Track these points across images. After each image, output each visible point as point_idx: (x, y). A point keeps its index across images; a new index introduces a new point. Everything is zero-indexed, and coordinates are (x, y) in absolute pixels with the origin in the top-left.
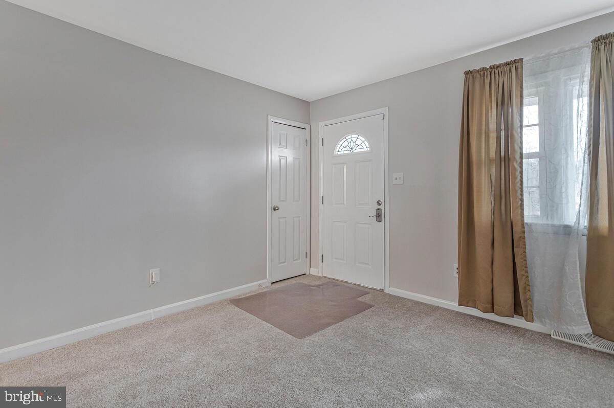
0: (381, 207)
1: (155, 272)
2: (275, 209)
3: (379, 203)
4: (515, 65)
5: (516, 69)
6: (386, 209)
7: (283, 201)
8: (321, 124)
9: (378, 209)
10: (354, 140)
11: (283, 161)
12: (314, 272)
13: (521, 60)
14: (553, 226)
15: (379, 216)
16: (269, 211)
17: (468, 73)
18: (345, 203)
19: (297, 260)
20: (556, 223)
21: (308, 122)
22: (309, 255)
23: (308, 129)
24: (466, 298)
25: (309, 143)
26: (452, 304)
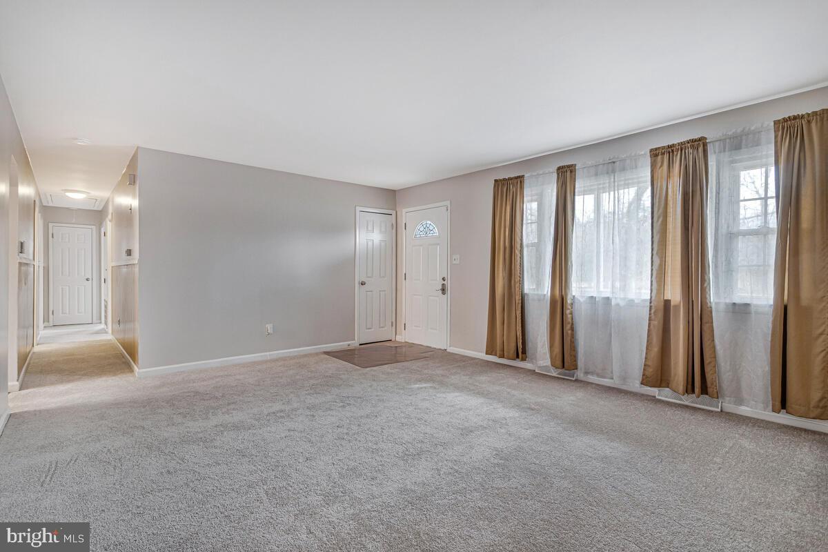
0: (445, 282)
1: (269, 327)
2: (363, 284)
3: (444, 279)
4: (520, 179)
5: (521, 182)
6: (448, 283)
7: (370, 277)
8: (404, 211)
9: (443, 284)
10: (428, 226)
11: (370, 243)
12: (399, 338)
13: (523, 176)
14: (538, 295)
15: (443, 290)
16: (357, 285)
17: (496, 181)
18: (421, 278)
19: (382, 327)
20: (540, 293)
21: (394, 209)
22: (395, 324)
23: (394, 216)
24: (490, 350)
25: (396, 227)
26: (482, 355)
